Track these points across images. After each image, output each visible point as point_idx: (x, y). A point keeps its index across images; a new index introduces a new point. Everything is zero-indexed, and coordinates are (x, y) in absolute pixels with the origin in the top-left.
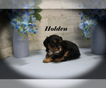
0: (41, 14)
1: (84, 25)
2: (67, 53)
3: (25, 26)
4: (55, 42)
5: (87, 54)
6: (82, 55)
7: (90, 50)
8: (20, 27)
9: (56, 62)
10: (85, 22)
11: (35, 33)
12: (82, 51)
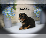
3: (9, 14)
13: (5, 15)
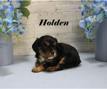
0: (28, 8)
1: (86, 23)
2: (63, 59)
3: (8, 24)
4: (48, 44)
5: (90, 60)
6: (83, 63)
7: (93, 56)
9: (49, 71)
11: (21, 33)
12: (82, 57)
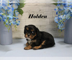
1: (59, 19)
2: (44, 42)
3: (10, 19)
8: (6, 20)
10: (59, 17)
11: (18, 25)
12: (56, 41)
13: (4, 20)
